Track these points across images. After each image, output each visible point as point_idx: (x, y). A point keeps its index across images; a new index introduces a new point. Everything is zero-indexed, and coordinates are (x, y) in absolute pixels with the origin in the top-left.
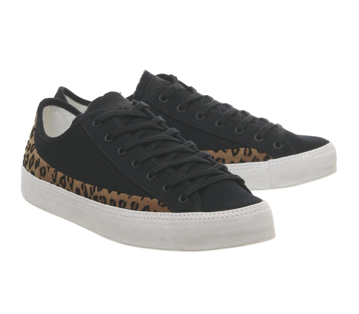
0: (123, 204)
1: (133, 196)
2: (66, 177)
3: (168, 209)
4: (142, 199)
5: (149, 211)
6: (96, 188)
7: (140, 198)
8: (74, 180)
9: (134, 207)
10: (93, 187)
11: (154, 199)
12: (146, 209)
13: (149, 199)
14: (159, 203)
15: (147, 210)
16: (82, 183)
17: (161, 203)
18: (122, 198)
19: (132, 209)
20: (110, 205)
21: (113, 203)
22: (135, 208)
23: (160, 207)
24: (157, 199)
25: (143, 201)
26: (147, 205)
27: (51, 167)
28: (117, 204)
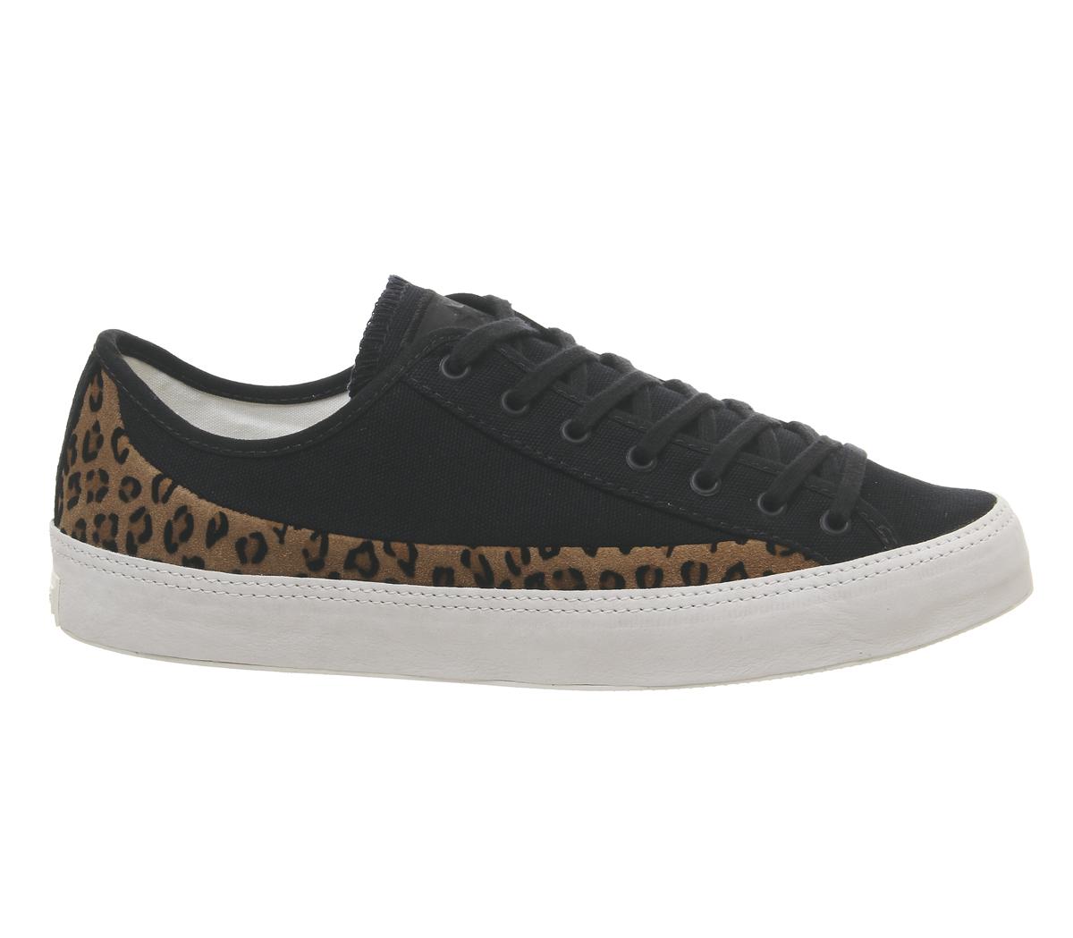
0: (650, 578)
1: (677, 548)
2: (378, 545)
3: (807, 558)
4: (714, 550)
5: (745, 576)
6: (534, 551)
7: (705, 548)
8: (420, 547)
9: (693, 575)
10: (517, 551)
11: (751, 542)
12: (736, 572)
13: (734, 544)
14: (771, 549)
15: (739, 576)
16: (458, 550)
17: (779, 549)
18: (643, 561)
19: (687, 583)
20: (603, 588)
21: (612, 580)
22: (697, 578)
23: (777, 558)
24: (761, 540)
25: (717, 553)
26: (735, 561)
27: (290, 528)
28: (630, 579)
